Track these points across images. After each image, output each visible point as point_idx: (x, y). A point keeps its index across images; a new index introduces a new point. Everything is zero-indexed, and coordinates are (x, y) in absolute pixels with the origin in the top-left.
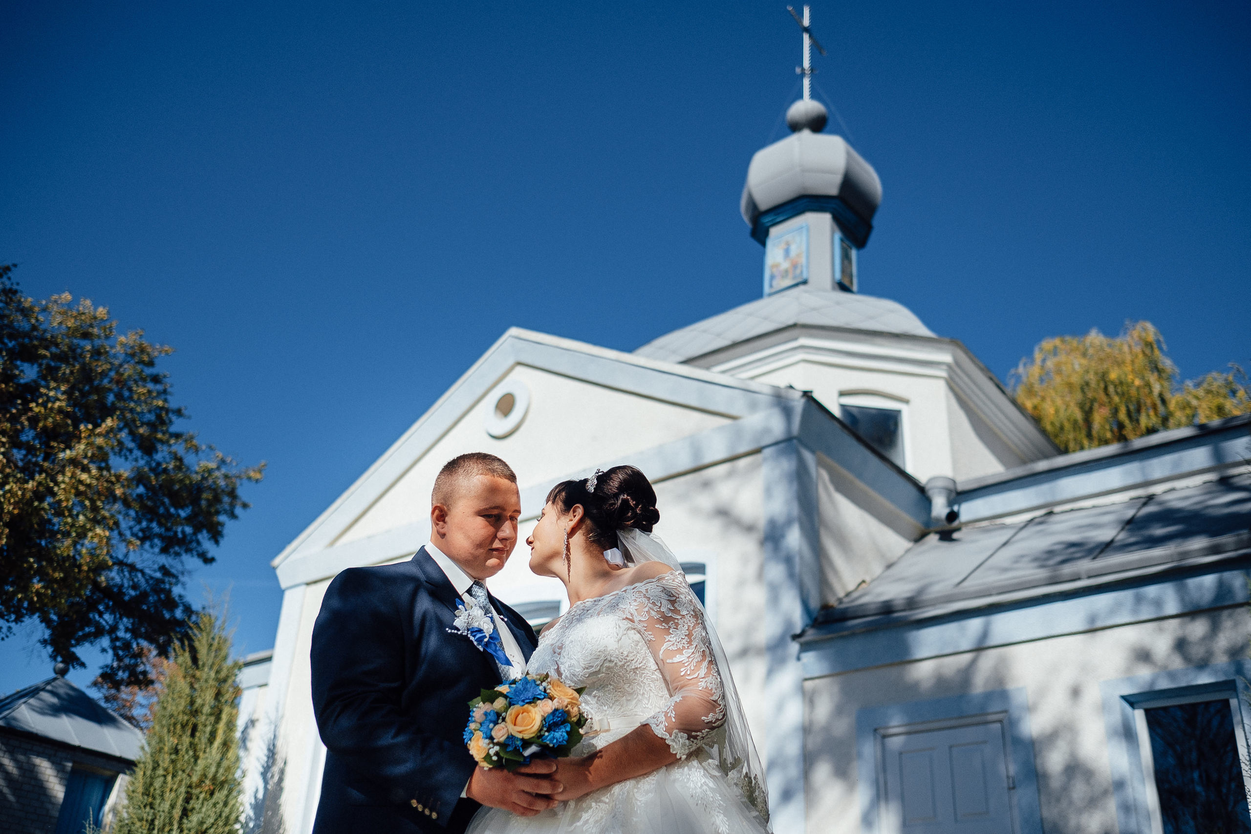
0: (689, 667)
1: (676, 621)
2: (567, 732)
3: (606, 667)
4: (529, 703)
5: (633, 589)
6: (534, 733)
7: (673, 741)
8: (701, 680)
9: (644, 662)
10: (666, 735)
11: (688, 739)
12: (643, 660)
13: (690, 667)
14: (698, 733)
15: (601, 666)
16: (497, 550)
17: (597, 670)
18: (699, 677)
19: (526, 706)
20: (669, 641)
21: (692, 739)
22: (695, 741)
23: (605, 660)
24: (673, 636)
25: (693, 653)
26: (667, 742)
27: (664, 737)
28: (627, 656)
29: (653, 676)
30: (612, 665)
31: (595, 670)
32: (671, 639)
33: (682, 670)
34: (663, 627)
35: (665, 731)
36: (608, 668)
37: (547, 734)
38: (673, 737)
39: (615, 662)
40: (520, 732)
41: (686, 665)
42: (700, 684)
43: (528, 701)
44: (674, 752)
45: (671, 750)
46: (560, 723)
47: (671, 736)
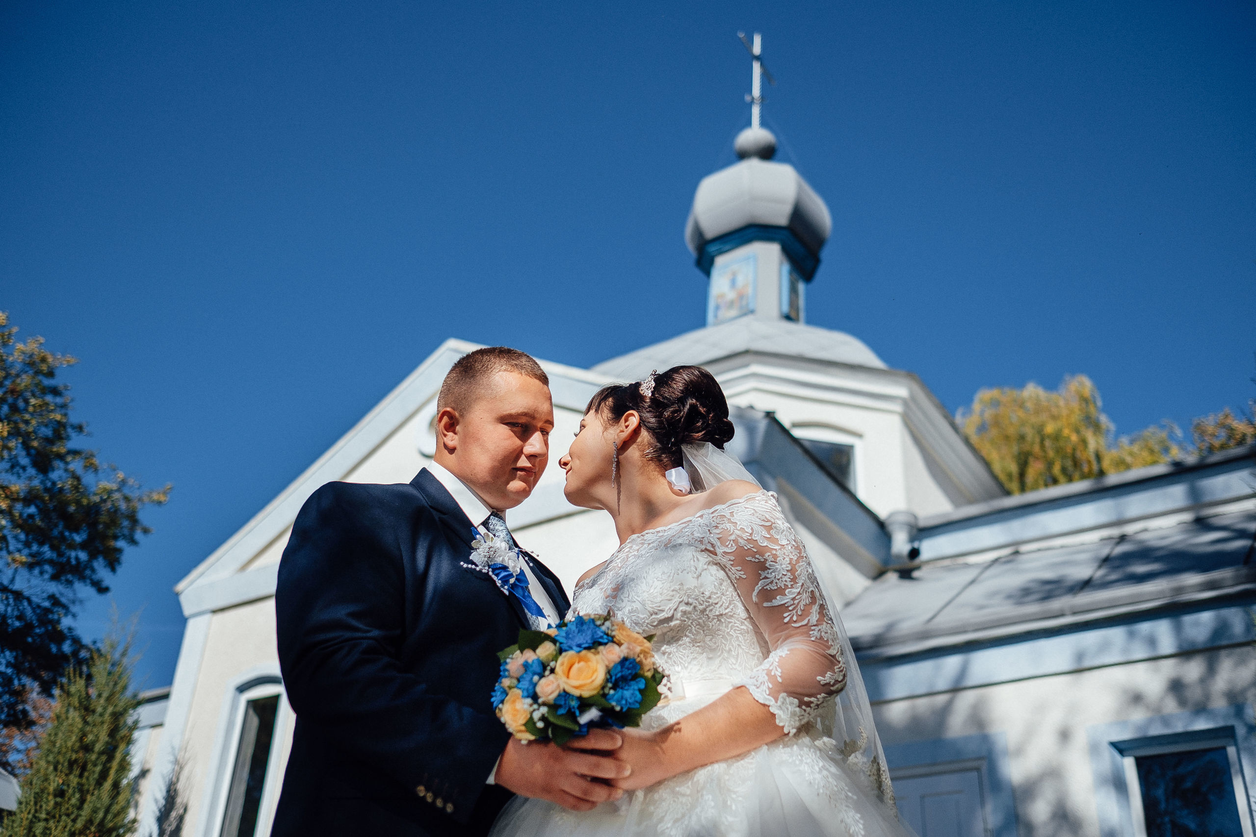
0: (794, 611)
1: (774, 552)
2: (640, 691)
3: (682, 611)
4: (588, 648)
5: (712, 513)
6: (594, 689)
7: (780, 708)
8: (813, 628)
9: (731, 607)
10: (770, 700)
11: (799, 706)
12: (730, 604)
13: (797, 612)
14: (812, 699)
15: (675, 610)
16: (522, 469)
17: (670, 615)
18: (810, 624)
19: (584, 652)
20: (766, 578)
21: (804, 707)
22: (808, 709)
23: (681, 602)
24: (770, 571)
25: (799, 593)
26: (772, 710)
27: (767, 703)
28: (710, 598)
29: (742, 627)
30: (689, 609)
31: (666, 616)
32: (769, 576)
33: (785, 615)
34: (757, 560)
35: (769, 695)
36: (684, 613)
37: (612, 692)
38: (779, 703)
39: (694, 604)
40: (576, 688)
41: (790, 608)
42: (811, 633)
43: (586, 645)
44: (781, 724)
45: (777, 721)
46: (630, 677)
47: (776, 702)
